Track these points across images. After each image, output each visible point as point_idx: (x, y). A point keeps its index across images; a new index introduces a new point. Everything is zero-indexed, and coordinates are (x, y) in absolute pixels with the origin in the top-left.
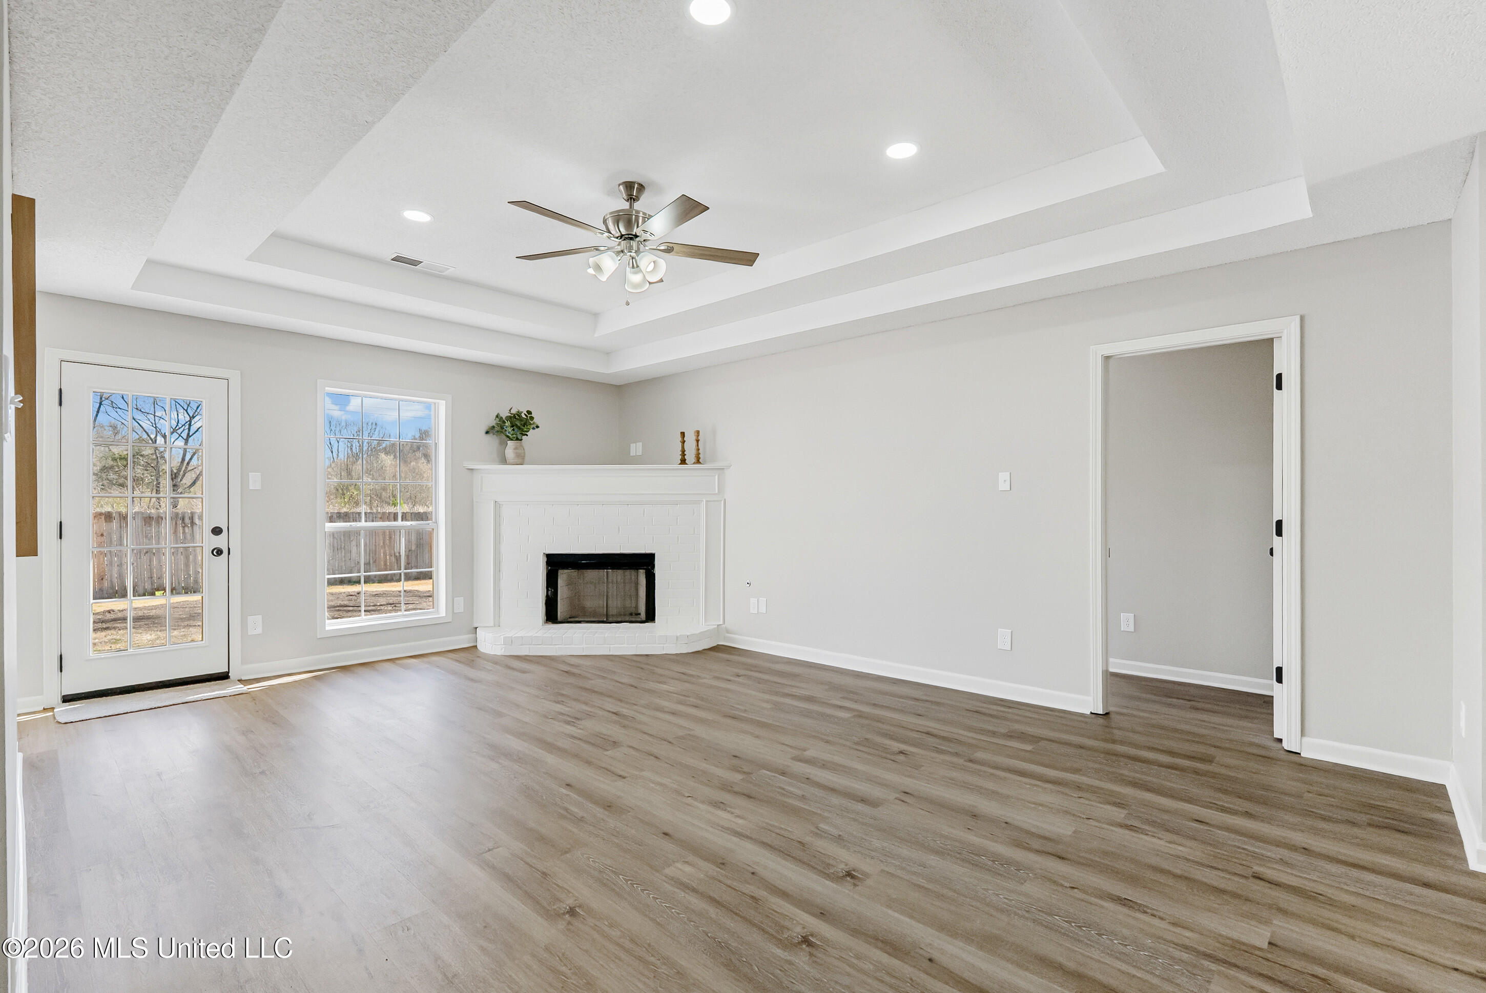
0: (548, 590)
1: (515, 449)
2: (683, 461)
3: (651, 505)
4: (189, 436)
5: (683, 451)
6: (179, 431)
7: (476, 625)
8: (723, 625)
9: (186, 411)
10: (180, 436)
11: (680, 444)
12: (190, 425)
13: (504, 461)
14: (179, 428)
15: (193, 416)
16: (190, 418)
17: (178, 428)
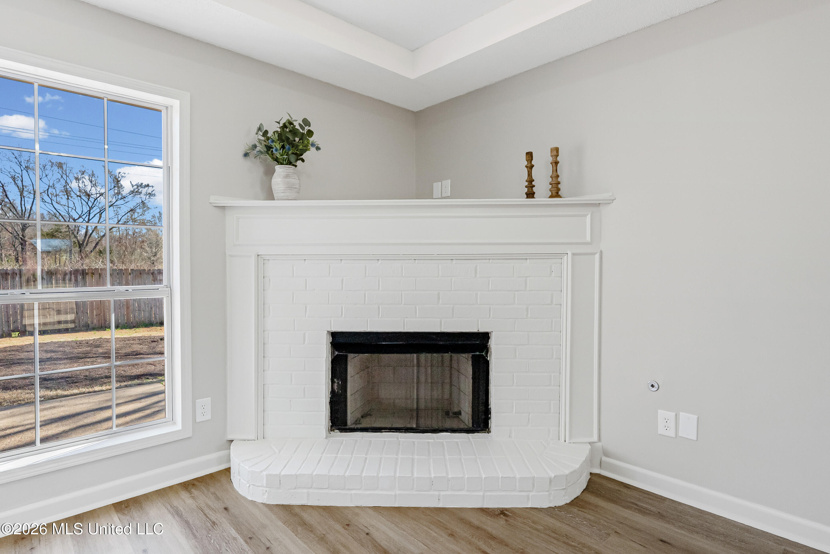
0: (333, 382)
1: (287, 176)
2: (530, 195)
3: (488, 261)
4: (89, 220)
5: (530, 181)
6: (84, 217)
7: (230, 437)
8: (599, 444)
9: (87, 203)
10: (84, 220)
11: (526, 170)
12: (89, 213)
13: (270, 196)
14: (84, 215)
15: (92, 206)
16: (90, 208)
17: (82, 214)
